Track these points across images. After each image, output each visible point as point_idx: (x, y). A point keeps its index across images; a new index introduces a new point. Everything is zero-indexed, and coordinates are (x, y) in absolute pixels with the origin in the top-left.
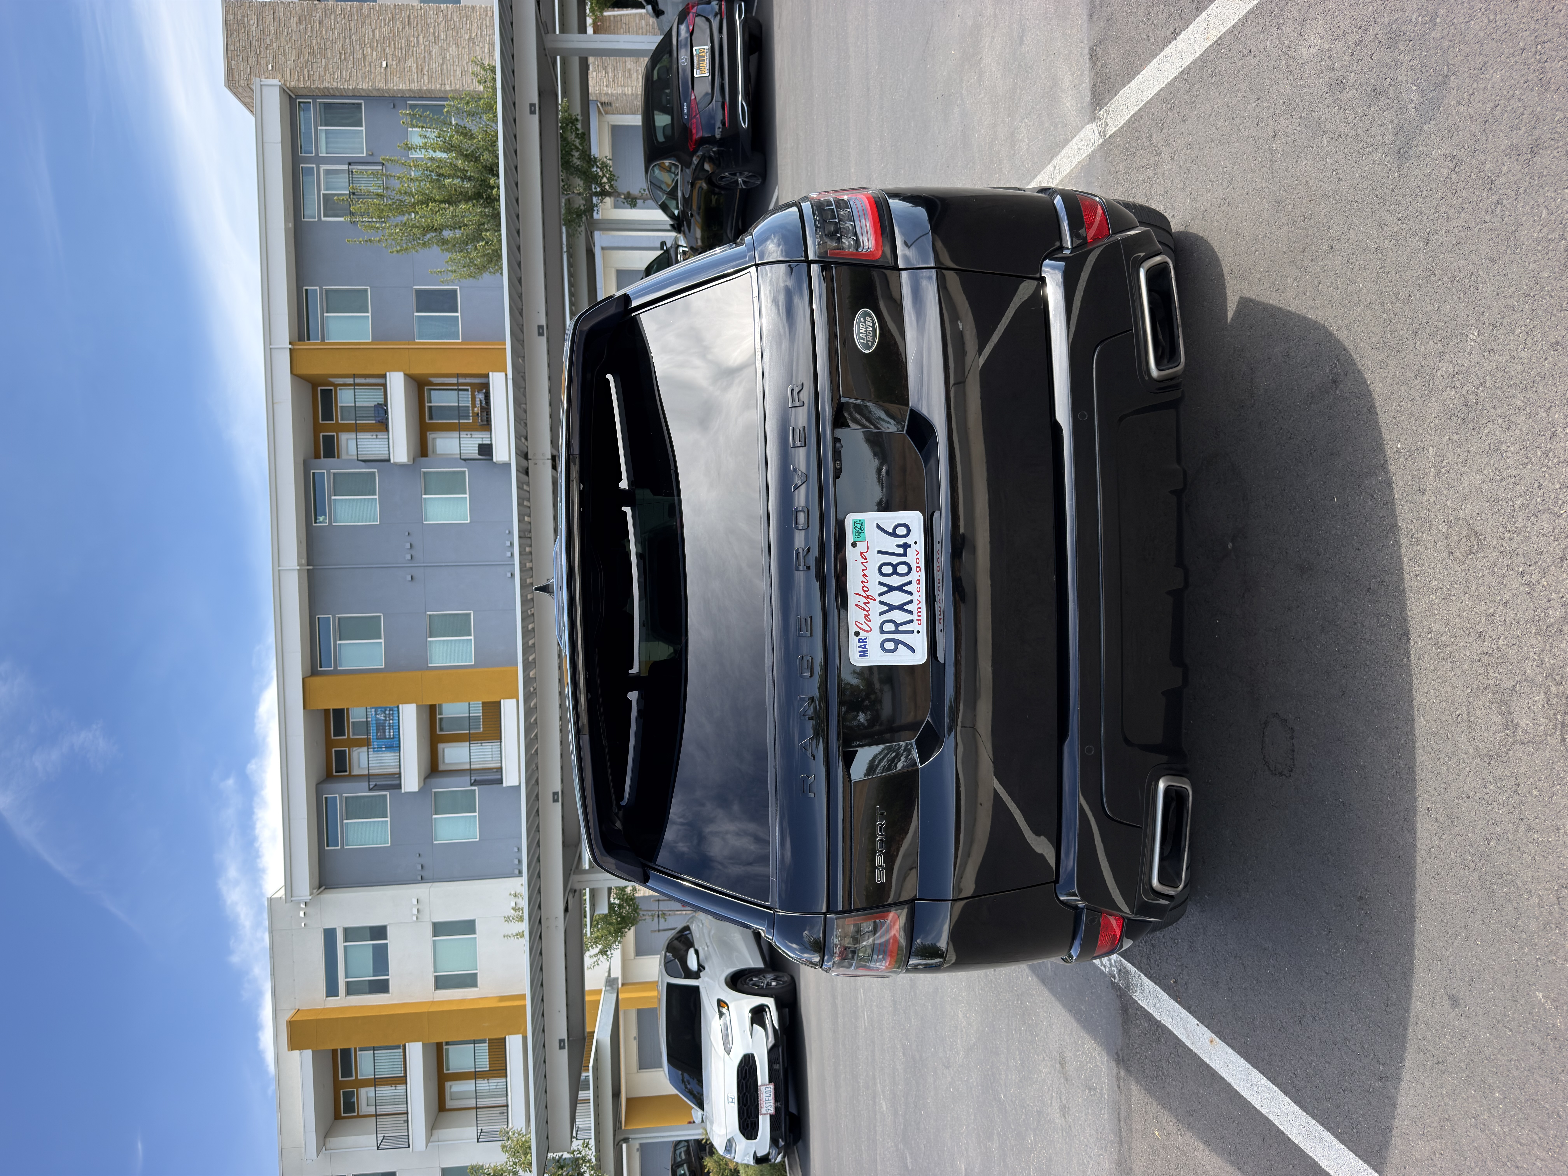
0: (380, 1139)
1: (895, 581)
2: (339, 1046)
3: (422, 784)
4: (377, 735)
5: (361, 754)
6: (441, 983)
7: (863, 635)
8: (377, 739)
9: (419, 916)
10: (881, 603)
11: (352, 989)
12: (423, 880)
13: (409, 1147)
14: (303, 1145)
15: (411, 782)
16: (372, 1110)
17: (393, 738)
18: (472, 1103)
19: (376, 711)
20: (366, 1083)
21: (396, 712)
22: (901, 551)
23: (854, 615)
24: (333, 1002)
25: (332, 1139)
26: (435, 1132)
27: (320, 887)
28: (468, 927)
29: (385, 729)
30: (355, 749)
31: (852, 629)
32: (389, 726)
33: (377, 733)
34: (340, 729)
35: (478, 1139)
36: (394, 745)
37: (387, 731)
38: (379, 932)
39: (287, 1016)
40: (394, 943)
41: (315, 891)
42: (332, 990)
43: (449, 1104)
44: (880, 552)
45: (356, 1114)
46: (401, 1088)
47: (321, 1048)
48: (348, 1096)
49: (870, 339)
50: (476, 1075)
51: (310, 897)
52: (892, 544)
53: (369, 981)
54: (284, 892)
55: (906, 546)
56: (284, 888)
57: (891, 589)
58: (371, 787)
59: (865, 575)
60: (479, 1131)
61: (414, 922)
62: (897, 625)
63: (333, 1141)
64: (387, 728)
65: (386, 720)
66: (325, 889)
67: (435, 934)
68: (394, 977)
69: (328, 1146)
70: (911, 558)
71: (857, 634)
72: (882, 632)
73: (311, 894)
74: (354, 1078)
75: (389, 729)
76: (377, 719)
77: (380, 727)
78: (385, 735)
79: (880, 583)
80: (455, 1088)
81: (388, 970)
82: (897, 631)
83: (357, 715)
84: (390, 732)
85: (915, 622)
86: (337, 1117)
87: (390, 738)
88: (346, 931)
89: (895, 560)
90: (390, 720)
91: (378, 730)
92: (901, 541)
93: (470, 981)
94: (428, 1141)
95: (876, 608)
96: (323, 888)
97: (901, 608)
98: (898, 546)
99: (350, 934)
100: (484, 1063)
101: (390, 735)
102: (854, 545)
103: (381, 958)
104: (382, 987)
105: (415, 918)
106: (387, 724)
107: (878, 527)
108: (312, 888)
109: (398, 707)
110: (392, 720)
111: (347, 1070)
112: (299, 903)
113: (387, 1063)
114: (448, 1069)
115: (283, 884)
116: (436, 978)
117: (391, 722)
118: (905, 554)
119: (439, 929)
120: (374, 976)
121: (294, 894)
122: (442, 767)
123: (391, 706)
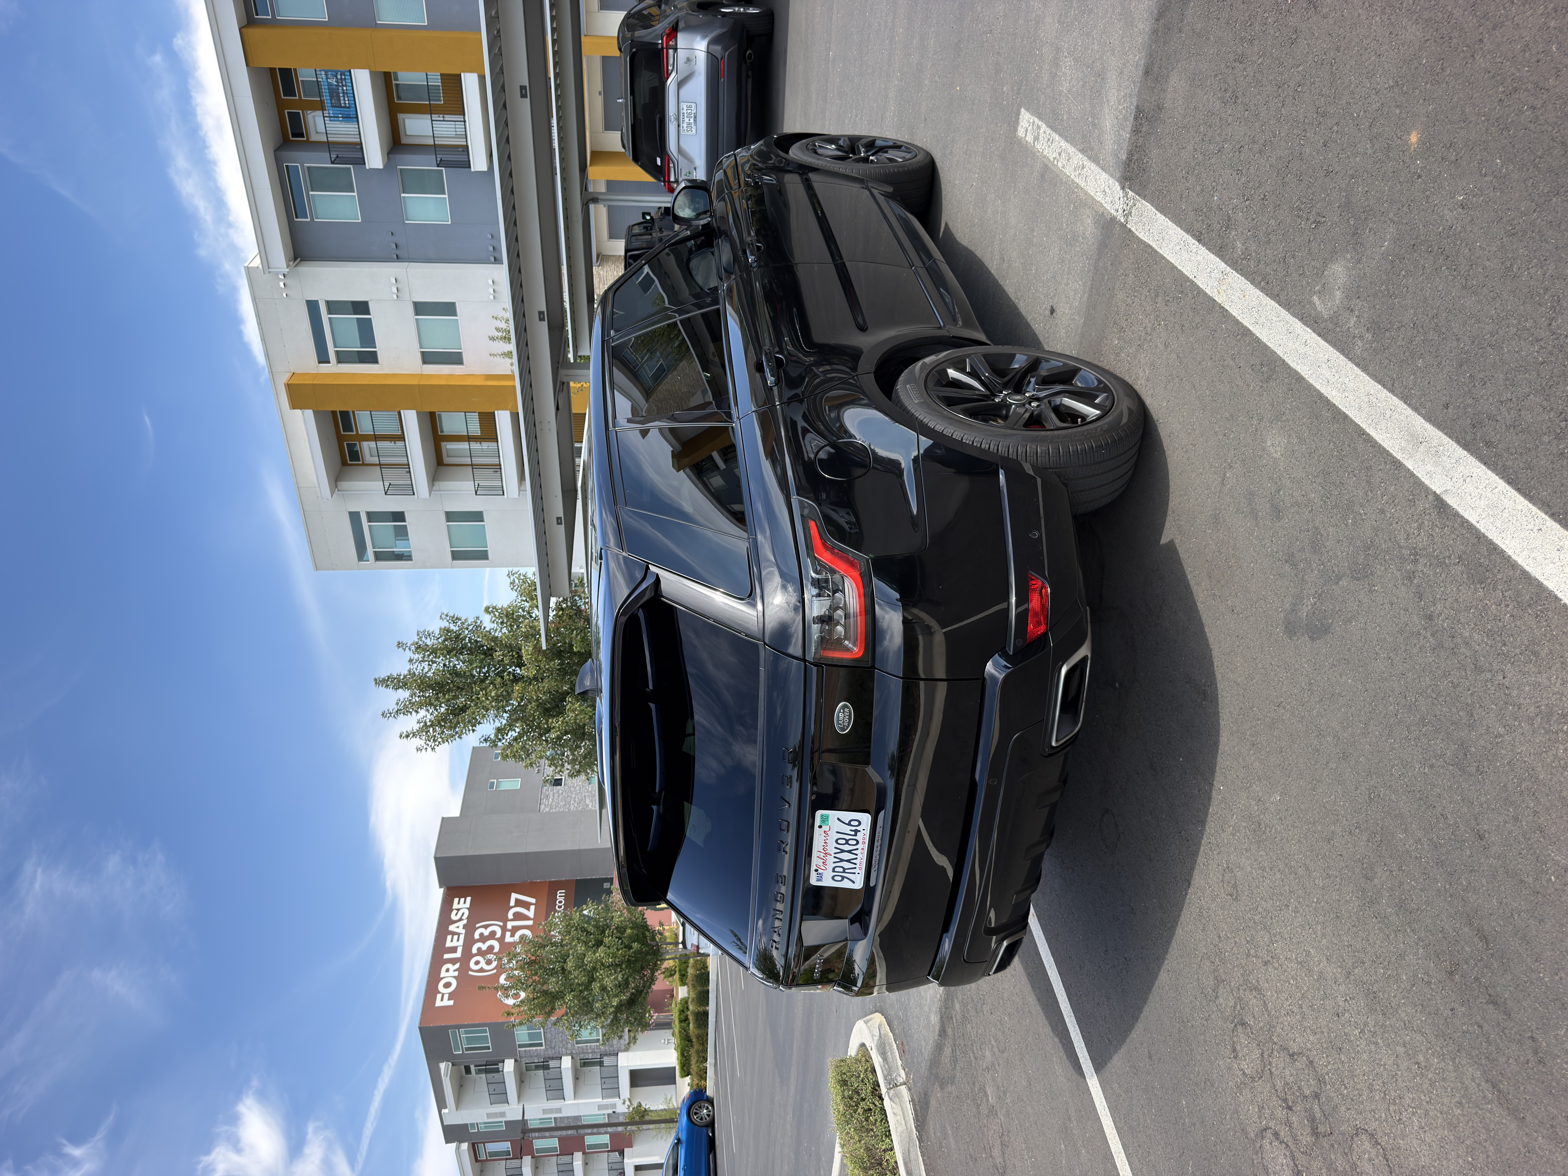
0: (386, 487)
1: (847, 848)
2: (338, 408)
3: (386, 160)
4: (331, 103)
5: (316, 118)
6: (428, 358)
7: (820, 871)
8: (332, 107)
9: (399, 295)
10: (835, 857)
11: (342, 358)
12: (398, 259)
13: (414, 494)
14: (317, 485)
15: (374, 158)
16: (375, 460)
17: (349, 107)
18: (468, 461)
19: (326, 75)
20: (367, 438)
21: (349, 77)
22: (853, 833)
23: (815, 861)
24: (324, 368)
25: (343, 483)
26: (436, 483)
27: (295, 259)
28: (449, 309)
29: (339, 96)
30: (309, 112)
31: (813, 867)
32: (343, 93)
33: (331, 100)
34: (289, 89)
35: (476, 492)
36: (351, 115)
37: (342, 98)
38: (361, 307)
39: (284, 378)
40: (378, 318)
41: (292, 263)
42: (323, 358)
43: (447, 460)
44: (837, 832)
45: (361, 463)
46: (400, 444)
47: (320, 409)
48: (351, 447)
49: (846, 724)
50: (469, 439)
51: (288, 270)
52: (847, 829)
53: (358, 352)
54: (260, 262)
55: (856, 831)
56: (258, 256)
57: (842, 851)
58: (333, 159)
59: (825, 843)
60: (476, 484)
61: (395, 300)
62: (844, 869)
63: (343, 485)
64: (341, 95)
65: (338, 86)
66: (301, 261)
67: (417, 313)
68: (381, 348)
69: (340, 488)
70: (859, 837)
71: (816, 870)
72: (834, 871)
73: (288, 266)
74: (355, 433)
75: (344, 96)
76: (329, 84)
77: (334, 93)
78: (340, 104)
79: (836, 848)
80: (449, 446)
81: (375, 343)
82: (844, 872)
83: (305, 74)
84: (344, 100)
85: (858, 868)
86: (344, 463)
87: (345, 107)
88: (329, 303)
89: (848, 837)
90: (343, 86)
91: (331, 97)
92: (854, 828)
93: (456, 359)
94: (431, 490)
95: (831, 860)
96: (299, 259)
97: (848, 861)
98: (851, 830)
99: (334, 307)
100: (475, 428)
101: (345, 104)
102: (820, 827)
103: (366, 331)
104: (372, 358)
105: (395, 297)
106: (340, 91)
107: (838, 819)
108: (288, 261)
109: (350, 72)
110: (346, 86)
111: (348, 426)
112: (277, 275)
113: (385, 424)
114: (442, 431)
115: (258, 252)
116: (423, 353)
117: (345, 88)
118: (856, 835)
119: (420, 308)
120: (362, 347)
121: (271, 266)
122: (404, 140)
123: (342, 69)
